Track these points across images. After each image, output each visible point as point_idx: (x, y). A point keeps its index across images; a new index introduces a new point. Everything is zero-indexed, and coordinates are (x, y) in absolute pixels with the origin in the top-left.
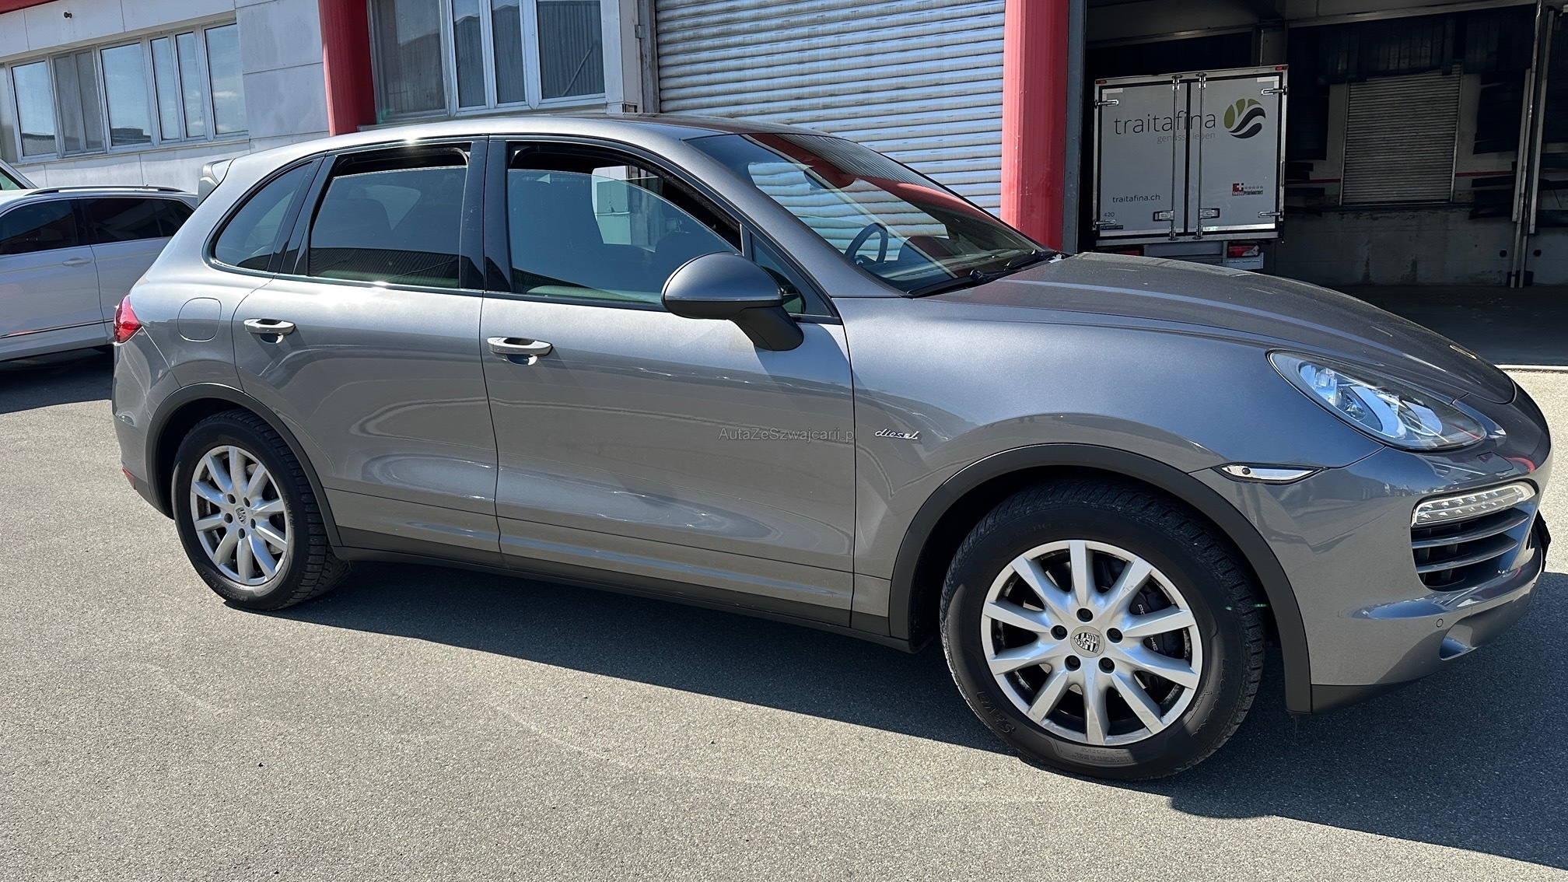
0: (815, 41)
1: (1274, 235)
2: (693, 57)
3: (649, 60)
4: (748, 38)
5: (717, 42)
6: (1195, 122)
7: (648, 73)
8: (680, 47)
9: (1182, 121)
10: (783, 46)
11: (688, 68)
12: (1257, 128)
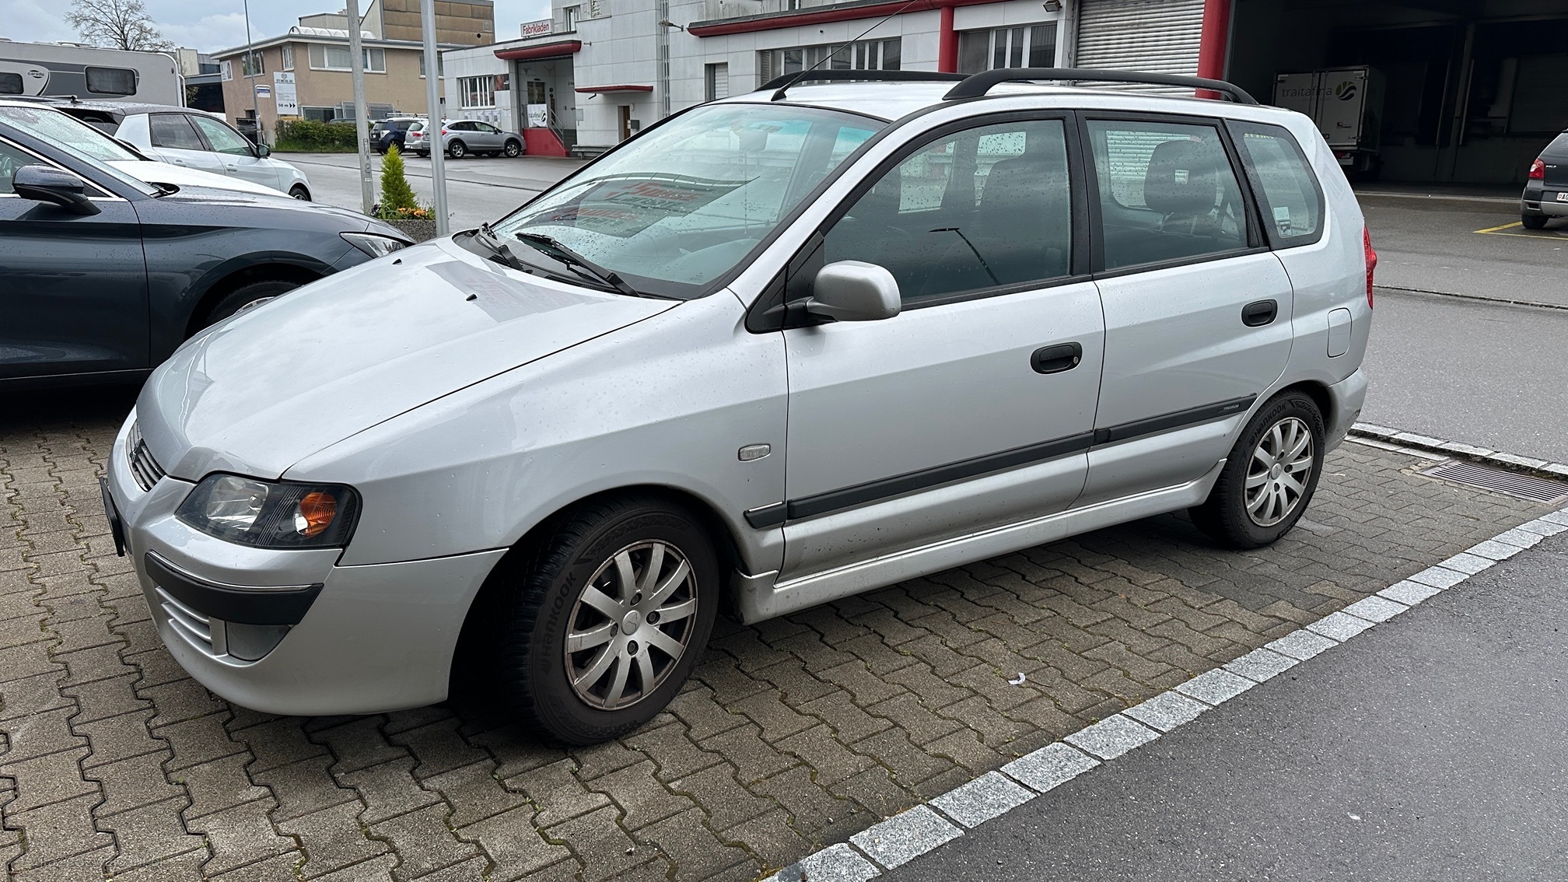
1: (1356, 148)
2: (1090, 66)
5: (1100, 60)
6: (1322, 92)
8: (1085, 62)
9: (1315, 92)
12: (1352, 95)
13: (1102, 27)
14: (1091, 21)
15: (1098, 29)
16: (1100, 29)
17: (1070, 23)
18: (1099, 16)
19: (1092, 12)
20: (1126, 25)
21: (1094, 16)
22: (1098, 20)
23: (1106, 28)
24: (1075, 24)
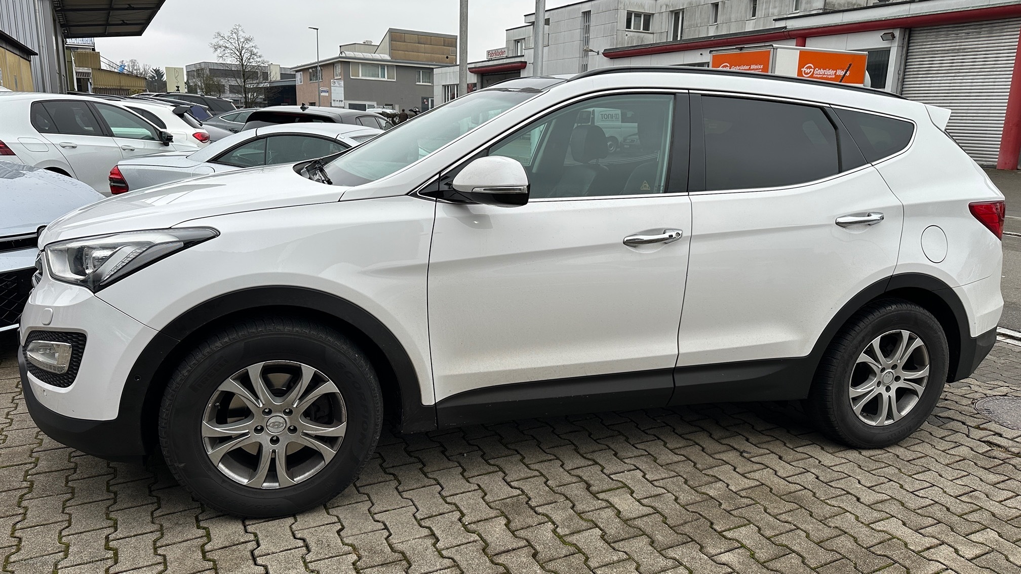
0: (955, 78)
2: (915, 79)
3: (901, 80)
4: (934, 75)
5: (924, 76)
7: (900, 84)
8: (912, 76)
10: (945, 78)
11: (913, 82)
13: (927, 51)
14: (918, 47)
15: (923, 53)
16: (926, 53)
17: (901, 48)
18: (925, 43)
19: (919, 41)
20: (948, 50)
21: (921, 44)
22: (924, 47)
23: (931, 53)
24: (905, 49)
